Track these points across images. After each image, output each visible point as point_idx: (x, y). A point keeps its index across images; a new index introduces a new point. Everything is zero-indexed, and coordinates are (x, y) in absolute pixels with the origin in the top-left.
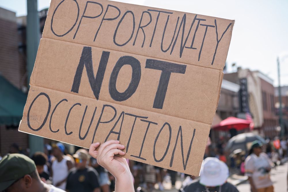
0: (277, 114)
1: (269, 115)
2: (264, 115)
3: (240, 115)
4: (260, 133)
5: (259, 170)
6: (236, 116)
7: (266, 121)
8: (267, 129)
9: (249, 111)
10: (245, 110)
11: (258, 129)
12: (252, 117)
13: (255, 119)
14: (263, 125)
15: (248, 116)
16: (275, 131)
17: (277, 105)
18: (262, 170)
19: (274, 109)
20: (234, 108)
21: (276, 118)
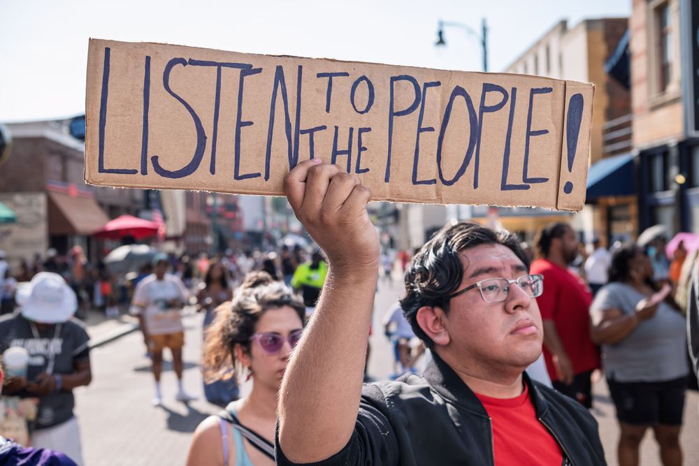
0: (209, 215)
1: (196, 217)
2: (187, 216)
3: (144, 214)
4: (178, 245)
5: (156, 302)
6: (136, 214)
7: (191, 227)
8: (192, 239)
9: (161, 208)
10: (154, 204)
11: (176, 239)
12: (165, 218)
13: (171, 222)
14: (185, 234)
15: (157, 215)
16: (205, 245)
17: (210, 201)
18: (161, 304)
19: (204, 206)
20: (134, 201)
21: (206, 221)
